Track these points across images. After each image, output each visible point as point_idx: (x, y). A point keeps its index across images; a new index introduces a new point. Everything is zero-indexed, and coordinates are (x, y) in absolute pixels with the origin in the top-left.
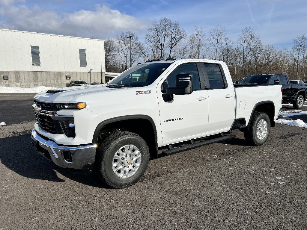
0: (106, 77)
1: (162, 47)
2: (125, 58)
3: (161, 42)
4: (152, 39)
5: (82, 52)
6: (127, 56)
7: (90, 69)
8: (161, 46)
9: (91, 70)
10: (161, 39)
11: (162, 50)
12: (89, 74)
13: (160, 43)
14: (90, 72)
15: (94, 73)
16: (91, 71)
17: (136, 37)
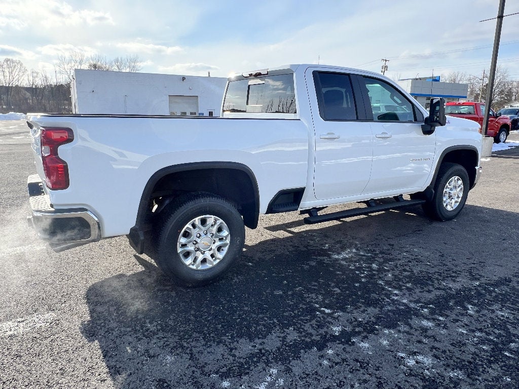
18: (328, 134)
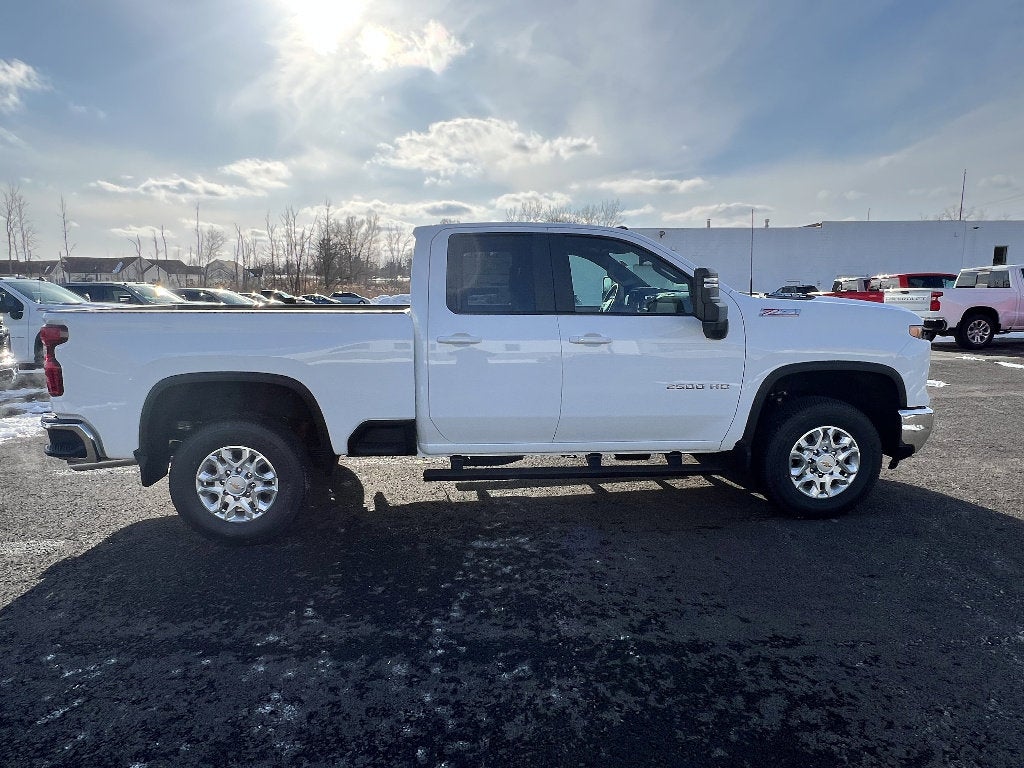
18: (457, 335)
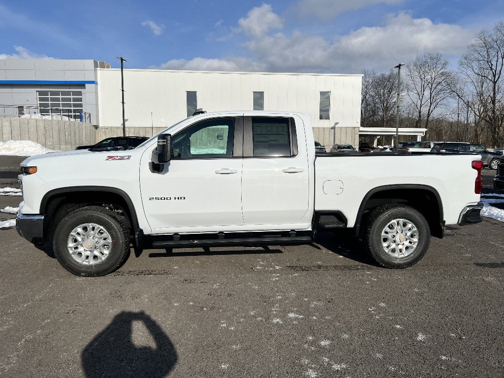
0: (360, 135)
1: (497, 77)
2: (419, 101)
3: (494, 67)
4: (475, 65)
5: (325, 97)
6: (422, 97)
7: (335, 123)
8: (494, 76)
9: (337, 124)
10: (494, 63)
11: (495, 83)
12: (333, 130)
13: (492, 69)
14: (334, 128)
15: (341, 128)
16: (336, 126)
17: (443, 62)
